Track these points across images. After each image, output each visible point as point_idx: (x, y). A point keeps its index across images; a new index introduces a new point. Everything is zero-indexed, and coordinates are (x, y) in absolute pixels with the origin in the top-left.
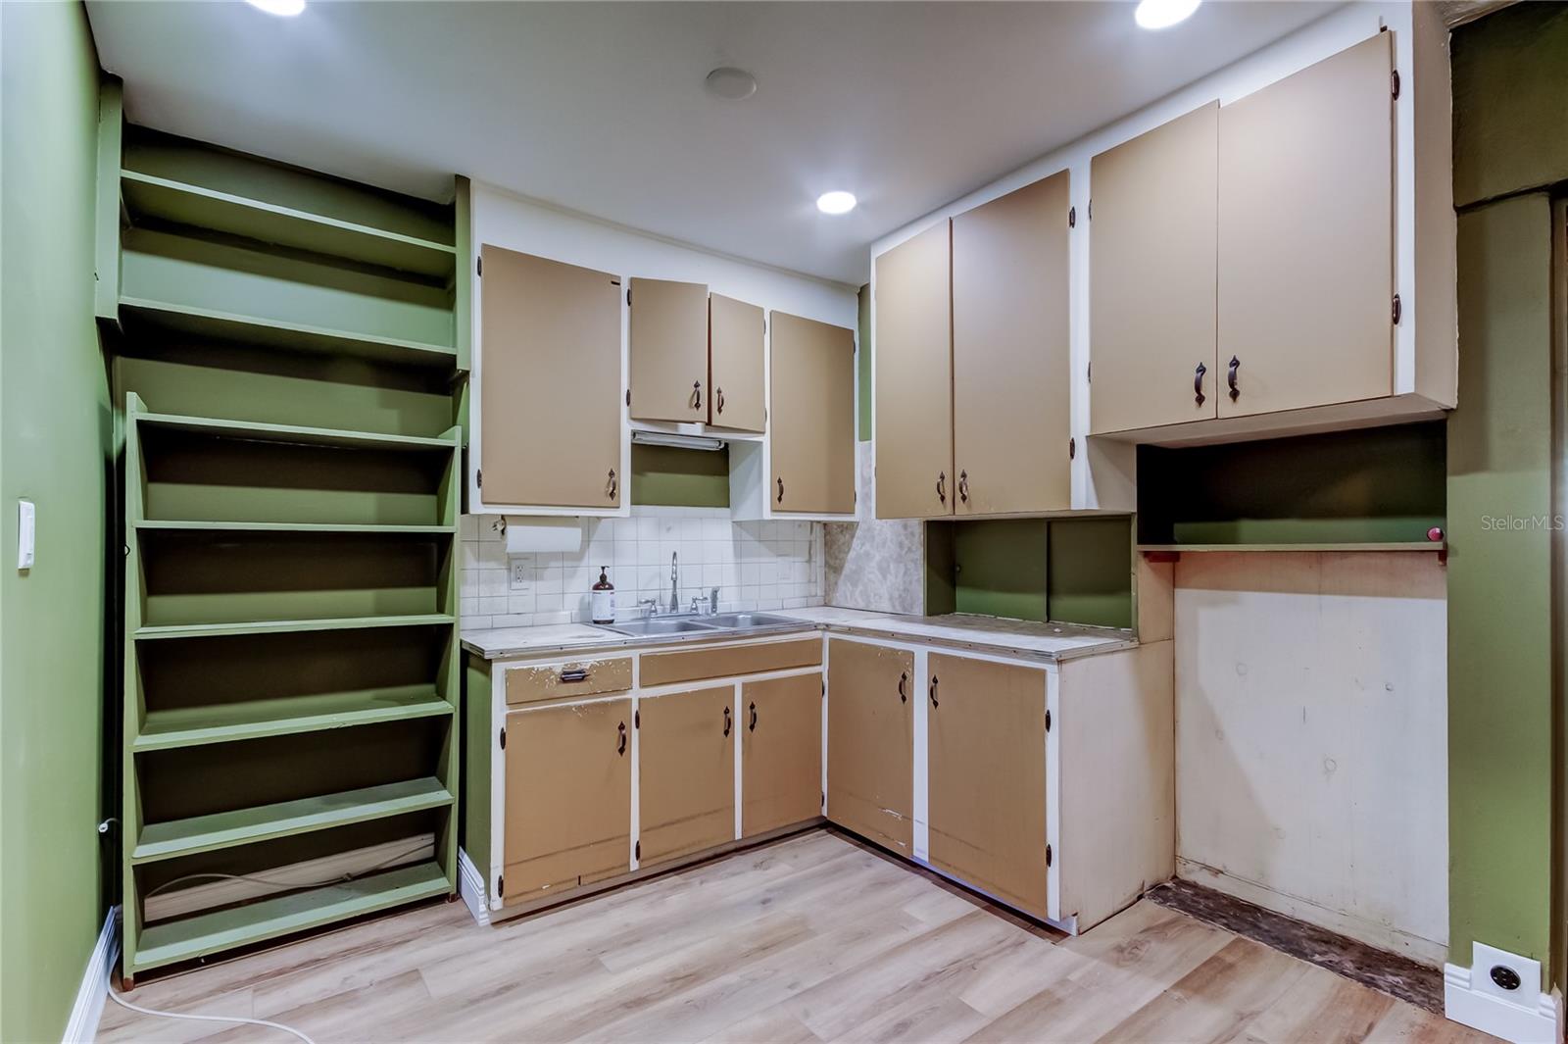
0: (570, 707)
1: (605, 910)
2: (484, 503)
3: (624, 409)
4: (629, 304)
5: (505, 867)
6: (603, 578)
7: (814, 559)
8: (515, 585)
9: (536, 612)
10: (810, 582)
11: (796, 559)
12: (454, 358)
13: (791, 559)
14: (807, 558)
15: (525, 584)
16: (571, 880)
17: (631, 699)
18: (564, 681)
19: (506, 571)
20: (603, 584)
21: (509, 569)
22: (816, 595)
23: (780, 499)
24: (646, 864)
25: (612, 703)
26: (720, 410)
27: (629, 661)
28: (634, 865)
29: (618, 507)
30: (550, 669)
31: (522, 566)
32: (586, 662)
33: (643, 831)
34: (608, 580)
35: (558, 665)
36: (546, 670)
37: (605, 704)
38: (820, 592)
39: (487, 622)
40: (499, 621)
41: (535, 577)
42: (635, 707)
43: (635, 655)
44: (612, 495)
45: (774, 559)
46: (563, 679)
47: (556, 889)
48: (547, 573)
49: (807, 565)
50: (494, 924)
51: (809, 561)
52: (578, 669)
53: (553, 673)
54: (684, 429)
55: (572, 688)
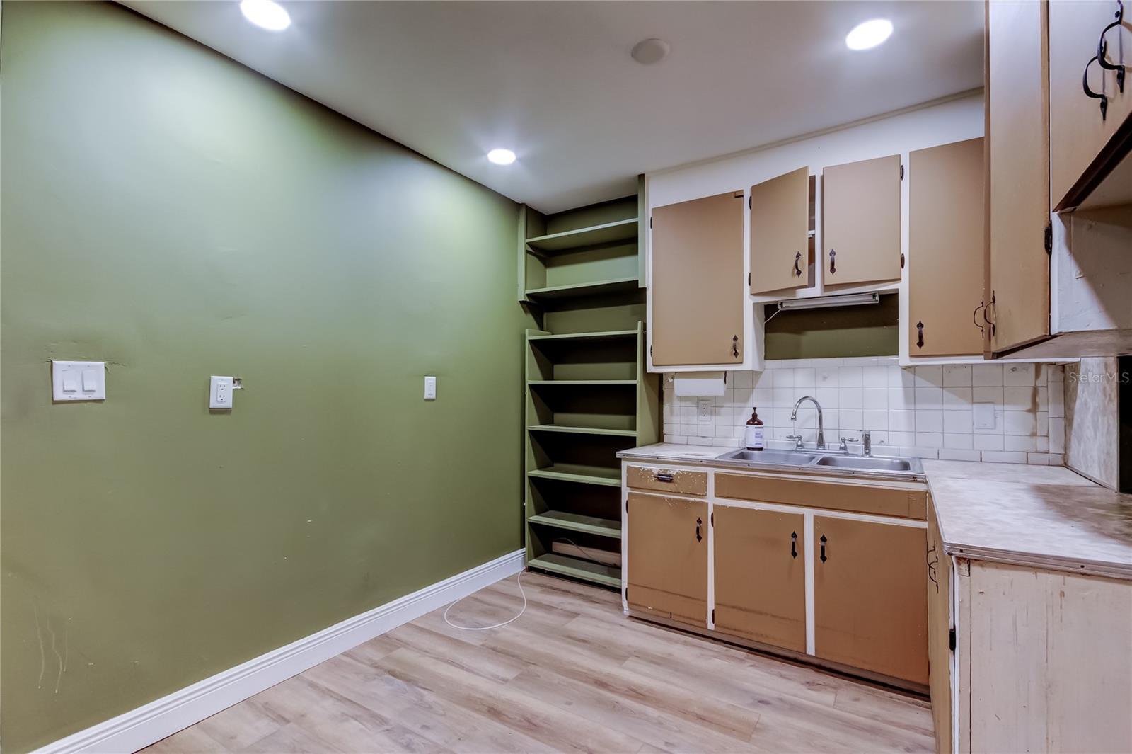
0: (663, 498)
1: (676, 642)
2: (654, 365)
3: (747, 289)
4: (750, 207)
5: (628, 583)
6: (755, 416)
7: (1041, 408)
8: (701, 417)
9: (715, 437)
10: (1034, 434)
11: (1006, 407)
12: (636, 282)
13: (999, 407)
14: (1029, 406)
15: (707, 417)
16: (665, 612)
17: (707, 504)
18: (659, 480)
19: (696, 408)
20: (754, 420)
21: (698, 407)
22: (1048, 452)
23: (920, 344)
24: (719, 630)
25: (692, 502)
26: (833, 270)
27: (705, 476)
28: (711, 626)
29: (742, 363)
30: (651, 470)
31: (705, 405)
32: (674, 470)
33: (716, 604)
34: (758, 418)
35: (656, 468)
36: (648, 471)
37: (687, 502)
38: (1055, 449)
39: (684, 440)
40: (692, 440)
41: (714, 412)
42: (711, 510)
43: (711, 472)
44: (736, 354)
45: (969, 407)
46: (658, 478)
47: (655, 612)
48: (723, 410)
49: (1031, 416)
50: (630, 616)
51: (1034, 408)
52: (668, 473)
53: (653, 473)
54: (802, 293)
55: (664, 485)
